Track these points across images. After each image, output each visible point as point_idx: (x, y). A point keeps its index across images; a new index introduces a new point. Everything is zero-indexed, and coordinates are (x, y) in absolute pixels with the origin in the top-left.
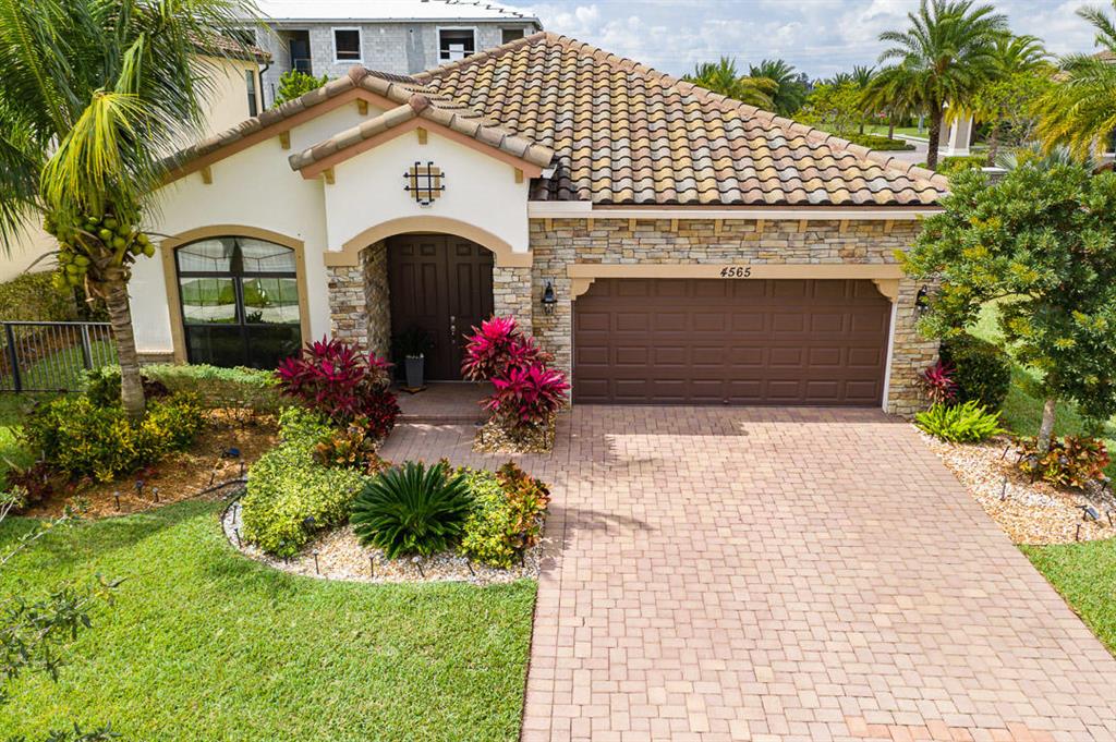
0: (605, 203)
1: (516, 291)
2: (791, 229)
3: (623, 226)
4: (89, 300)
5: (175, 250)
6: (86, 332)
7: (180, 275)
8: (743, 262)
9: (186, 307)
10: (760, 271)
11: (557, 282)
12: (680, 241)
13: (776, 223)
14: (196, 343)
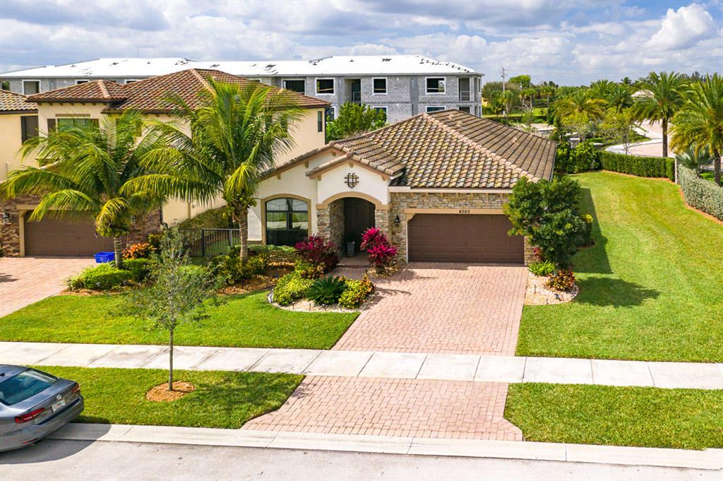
0: (416, 187)
1: (383, 218)
2: (483, 196)
3: (423, 195)
4: (234, 221)
5: (266, 203)
6: (231, 233)
7: (266, 211)
8: (467, 208)
9: (268, 223)
10: (473, 211)
11: (401, 215)
12: (444, 200)
13: (478, 194)
14: (270, 237)
